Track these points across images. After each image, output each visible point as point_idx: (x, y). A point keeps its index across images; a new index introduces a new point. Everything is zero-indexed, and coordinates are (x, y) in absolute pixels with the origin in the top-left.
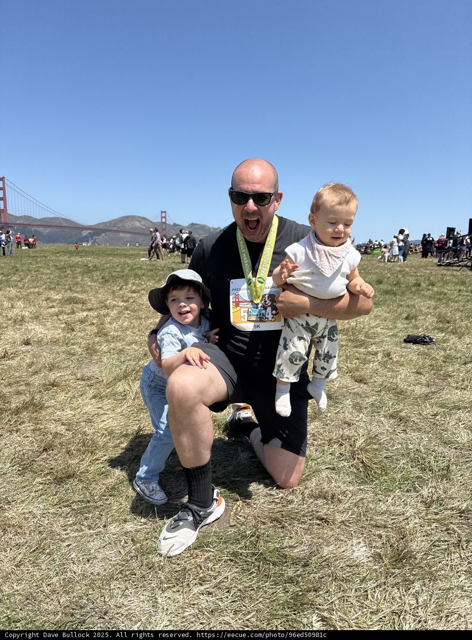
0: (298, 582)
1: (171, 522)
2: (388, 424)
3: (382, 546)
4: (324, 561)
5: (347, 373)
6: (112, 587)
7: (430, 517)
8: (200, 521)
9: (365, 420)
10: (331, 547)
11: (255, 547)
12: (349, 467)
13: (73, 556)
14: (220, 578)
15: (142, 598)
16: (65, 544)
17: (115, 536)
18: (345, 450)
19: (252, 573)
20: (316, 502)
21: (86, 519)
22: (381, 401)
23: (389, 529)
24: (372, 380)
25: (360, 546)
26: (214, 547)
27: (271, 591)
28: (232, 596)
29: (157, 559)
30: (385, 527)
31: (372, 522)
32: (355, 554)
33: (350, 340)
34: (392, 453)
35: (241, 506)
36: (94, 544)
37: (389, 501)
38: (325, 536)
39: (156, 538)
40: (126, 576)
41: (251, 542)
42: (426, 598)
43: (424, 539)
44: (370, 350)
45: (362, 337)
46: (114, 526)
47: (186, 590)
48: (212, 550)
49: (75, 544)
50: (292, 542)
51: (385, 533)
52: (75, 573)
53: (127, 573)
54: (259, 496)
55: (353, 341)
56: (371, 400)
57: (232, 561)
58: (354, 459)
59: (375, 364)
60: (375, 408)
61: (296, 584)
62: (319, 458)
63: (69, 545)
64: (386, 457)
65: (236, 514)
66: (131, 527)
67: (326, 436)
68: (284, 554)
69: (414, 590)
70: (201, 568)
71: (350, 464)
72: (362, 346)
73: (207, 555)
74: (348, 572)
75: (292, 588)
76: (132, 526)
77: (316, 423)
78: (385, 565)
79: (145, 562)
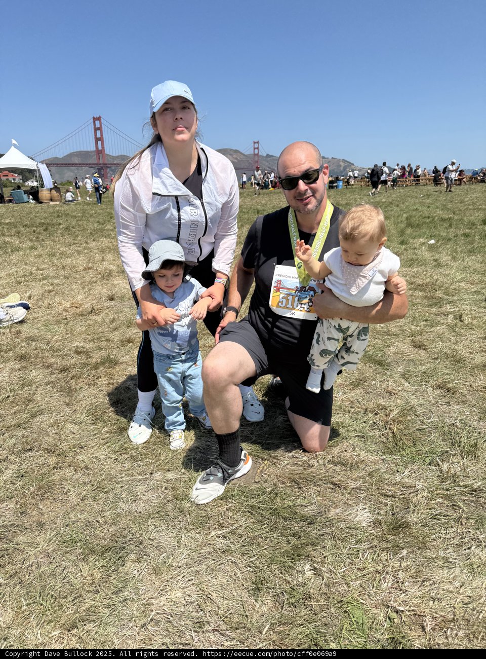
0: (300, 537)
1: (204, 475)
2: (433, 394)
3: (385, 513)
4: (328, 521)
5: (409, 337)
6: (149, 523)
7: (439, 492)
8: (228, 477)
9: (409, 390)
10: (339, 510)
11: (272, 503)
12: (380, 437)
13: (123, 496)
14: (236, 526)
15: (171, 534)
16: (119, 486)
17: (158, 483)
18: (380, 419)
19: (264, 524)
20: (335, 468)
21: (139, 466)
22: (435, 370)
23: (397, 500)
24: (433, 346)
25: (365, 512)
26: (237, 500)
27: (276, 540)
28: (243, 541)
29: (188, 505)
30: (393, 497)
31: (382, 491)
32: (357, 519)
33: (426, 297)
34: (426, 425)
35: (267, 465)
36: (141, 488)
37: (405, 473)
38: (335, 500)
39: (190, 487)
40: (161, 516)
41: (270, 498)
42: (409, 563)
43: (426, 511)
44: (443, 309)
45: (439, 294)
46: (159, 474)
47: (207, 532)
48: (234, 501)
49: (127, 487)
50: (305, 502)
51: (391, 502)
52: (123, 510)
53: (163, 514)
54: (285, 458)
55: (429, 299)
56: (424, 367)
57: (250, 512)
58: (386, 429)
59: (442, 327)
60: (426, 377)
61: (299, 538)
62: (351, 425)
63: (122, 487)
64: (417, 430)
65: (262, 472)
66: (172, 476)
67: (364, 404)
68: (295, 511)
69: (401, 556)
70: (222, 517)
71: (381, 433)
72: (437, 305)
73: (230, 505)
74: (347, 533)
75: (294, 541)
76: (174, 475)
77: (358, 391)
78: (383, 531)
79: (178, 506)
